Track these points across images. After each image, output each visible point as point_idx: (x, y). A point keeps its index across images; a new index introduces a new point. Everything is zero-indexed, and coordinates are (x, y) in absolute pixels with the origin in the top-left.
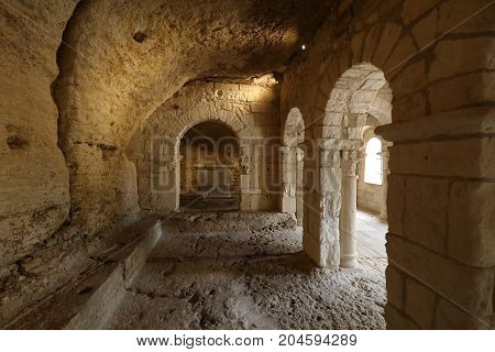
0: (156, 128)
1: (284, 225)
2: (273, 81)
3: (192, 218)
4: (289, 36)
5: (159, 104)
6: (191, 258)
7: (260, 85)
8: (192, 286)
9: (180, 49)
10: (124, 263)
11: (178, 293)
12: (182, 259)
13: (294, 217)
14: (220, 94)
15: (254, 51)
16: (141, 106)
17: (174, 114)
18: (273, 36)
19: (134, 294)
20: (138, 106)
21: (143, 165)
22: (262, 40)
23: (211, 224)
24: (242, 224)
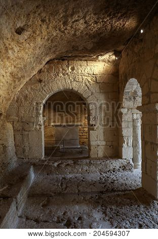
0: (26, 97)
1: (124, 168)
2: (114, 57)
3: (56, 164)
4: (130, 23)
5: (28, 79)
6: (60, 194)
7: (103, 61)
8: (64, 214)
9: (46, 38)
10: (16, 198)
11: (56, 219)
12: (53, 194)
13: (131, 162)
14: (73, 69)
15: (102, 35)
16: (17, 81)
17: (39, 86)
18: (118, 24)
19: (24, 220)
20: (15, 81)
21: (18, 126)
22: (109, 27)
23: (70, 168)
24: (93, 168)
